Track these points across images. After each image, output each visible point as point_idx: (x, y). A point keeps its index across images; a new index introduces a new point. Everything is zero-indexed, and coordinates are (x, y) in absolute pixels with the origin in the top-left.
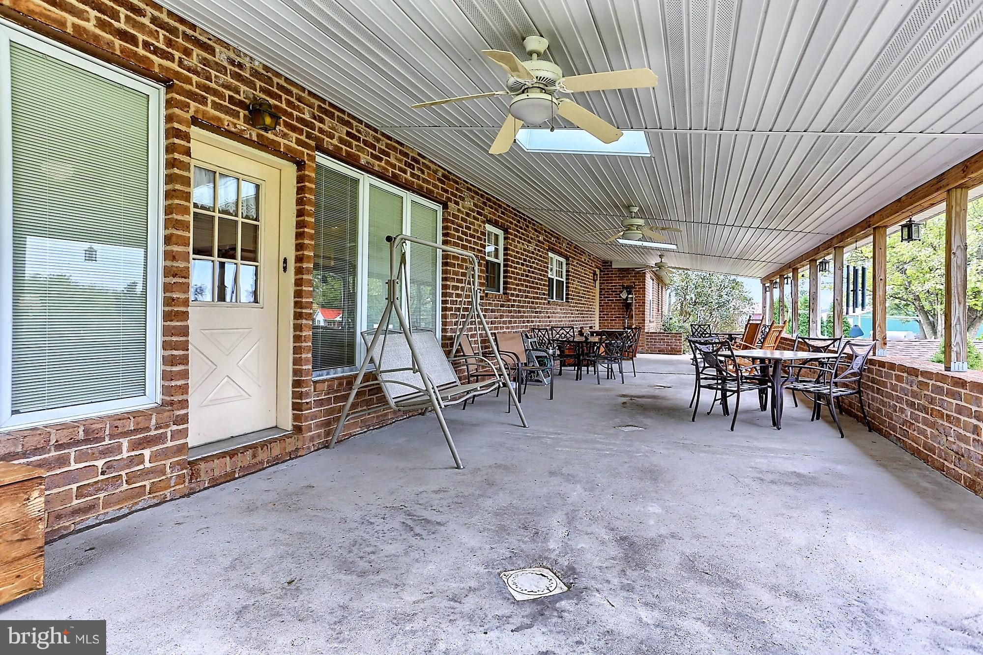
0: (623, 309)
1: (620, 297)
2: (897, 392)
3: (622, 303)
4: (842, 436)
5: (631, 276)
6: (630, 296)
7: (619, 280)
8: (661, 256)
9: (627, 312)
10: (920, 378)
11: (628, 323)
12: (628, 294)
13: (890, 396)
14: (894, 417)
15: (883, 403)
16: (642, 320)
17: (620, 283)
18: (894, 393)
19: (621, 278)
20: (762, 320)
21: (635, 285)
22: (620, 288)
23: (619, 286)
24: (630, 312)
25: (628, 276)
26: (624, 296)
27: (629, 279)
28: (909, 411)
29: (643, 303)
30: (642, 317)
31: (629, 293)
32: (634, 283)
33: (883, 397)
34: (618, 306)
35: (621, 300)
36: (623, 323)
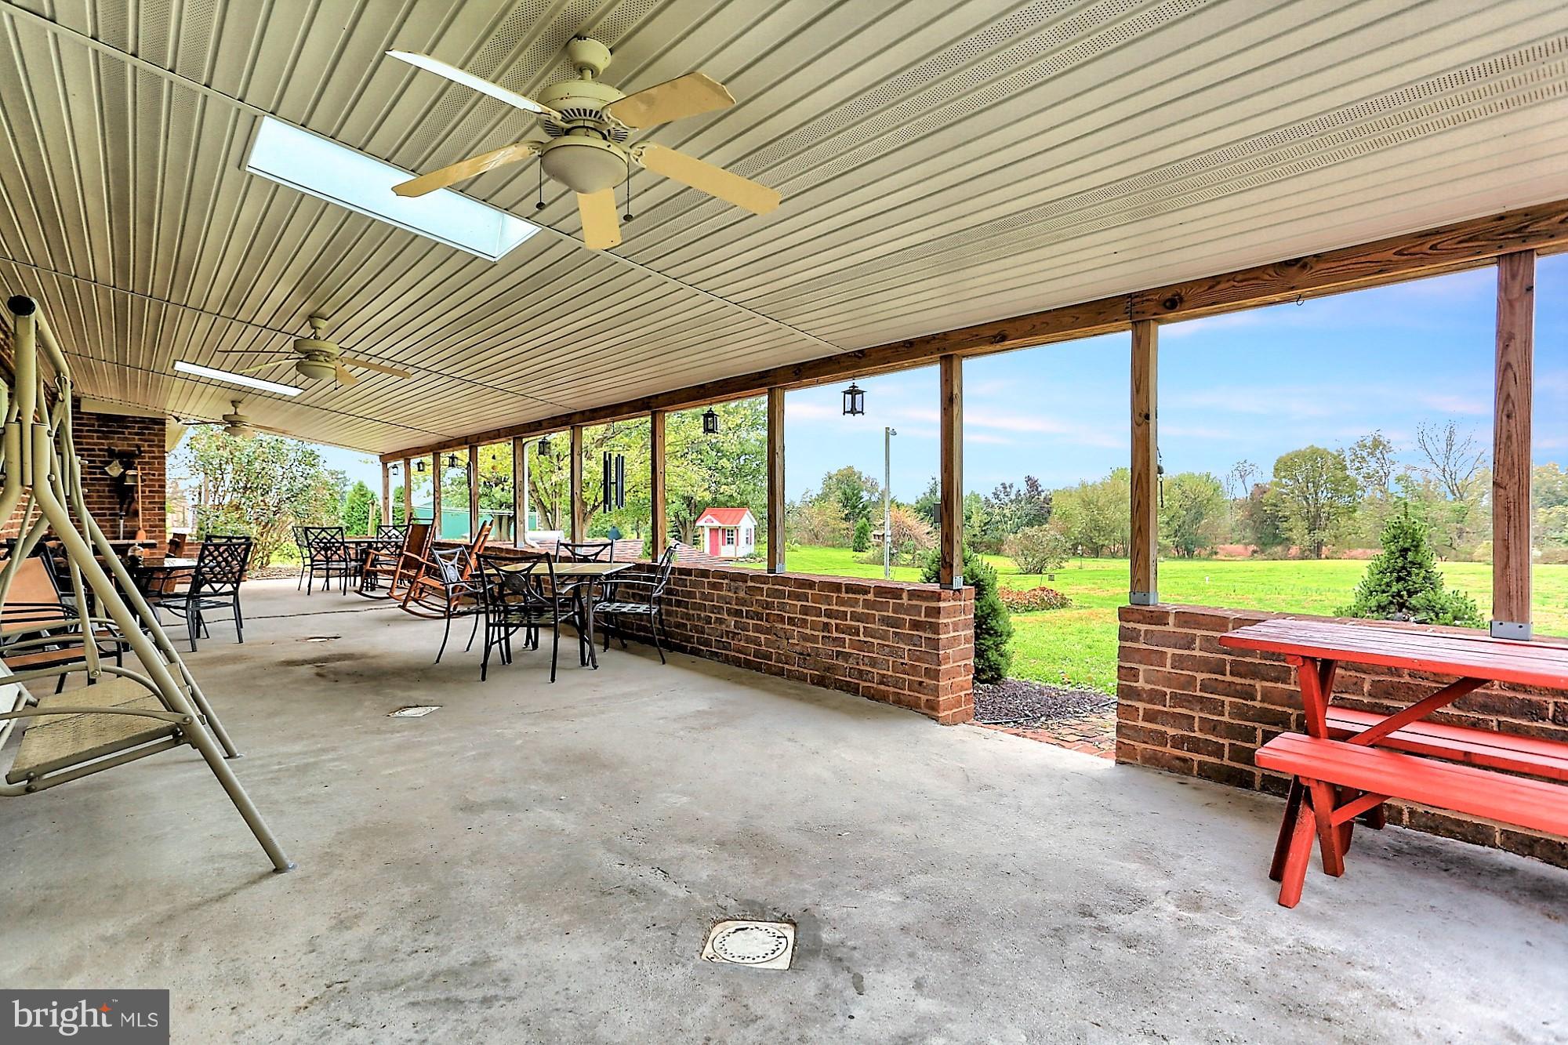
0: (112, 497)
1: (106, 473)
2: (713, 601)
3: (108, 485)
4: (664, 663)
5: (130, 433)
6: (131, 472)
7: (98, 438)
8: (234, 403)
9: (121, 504)
10: (750, 584)
11: (125, 526)
12: (126, 469)
13: (703, 608)
14: (707, 630)
15: (688, 617)
16: (160, 520)
17: (103, 444)
18: (707, 603)
19: (105, 435)
20: (433, 520)
21: (141, 452)
22: (104, 456)
23: (100, 450)
24: (130, 504)
25: (123, 433)
26: (115, 470)
27: (126, 439)
28: (732, 621)
29: (160, 486)
30: (160, 515)
31: (128, 466)
32: (138, 447)
33: (687, 609)
34: (98, 491)
35: (105, 479)
36: (111, 526)
